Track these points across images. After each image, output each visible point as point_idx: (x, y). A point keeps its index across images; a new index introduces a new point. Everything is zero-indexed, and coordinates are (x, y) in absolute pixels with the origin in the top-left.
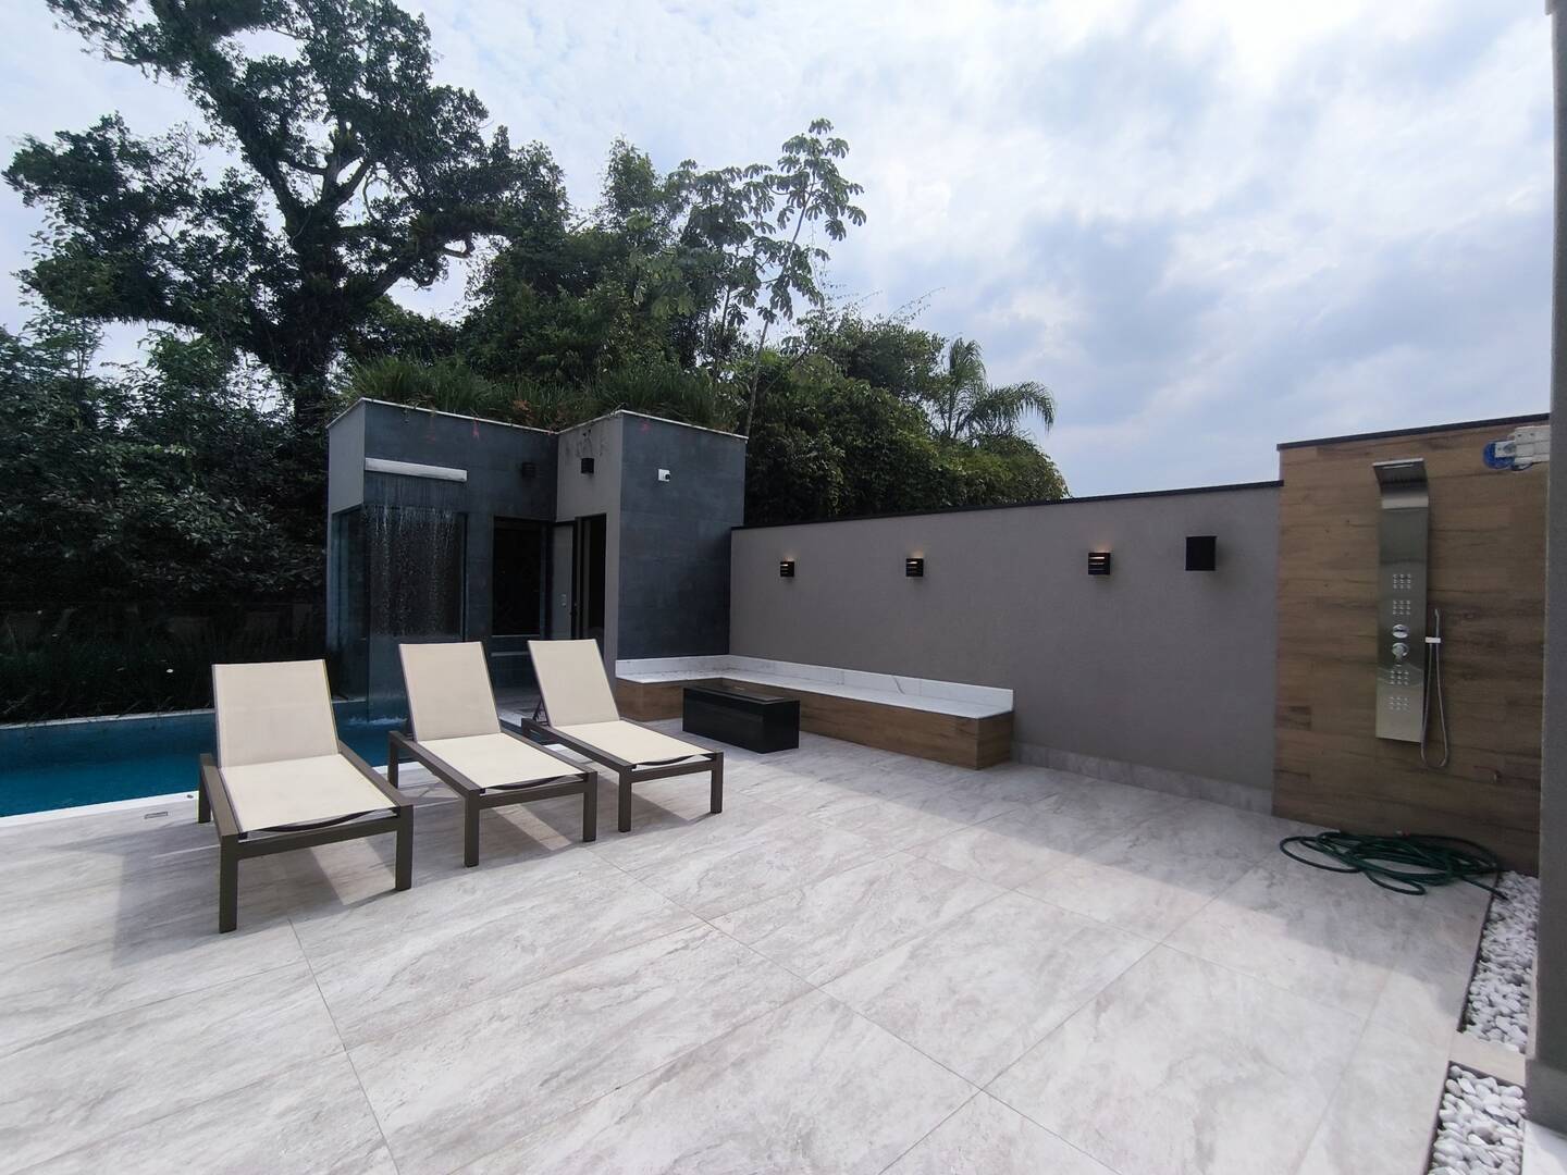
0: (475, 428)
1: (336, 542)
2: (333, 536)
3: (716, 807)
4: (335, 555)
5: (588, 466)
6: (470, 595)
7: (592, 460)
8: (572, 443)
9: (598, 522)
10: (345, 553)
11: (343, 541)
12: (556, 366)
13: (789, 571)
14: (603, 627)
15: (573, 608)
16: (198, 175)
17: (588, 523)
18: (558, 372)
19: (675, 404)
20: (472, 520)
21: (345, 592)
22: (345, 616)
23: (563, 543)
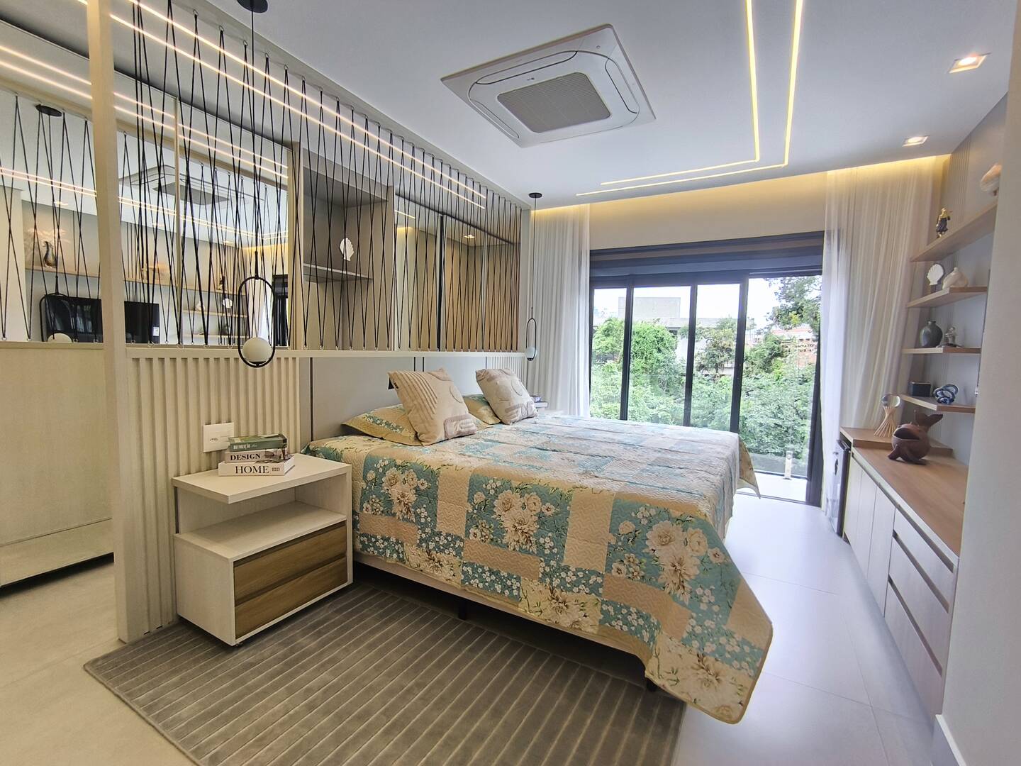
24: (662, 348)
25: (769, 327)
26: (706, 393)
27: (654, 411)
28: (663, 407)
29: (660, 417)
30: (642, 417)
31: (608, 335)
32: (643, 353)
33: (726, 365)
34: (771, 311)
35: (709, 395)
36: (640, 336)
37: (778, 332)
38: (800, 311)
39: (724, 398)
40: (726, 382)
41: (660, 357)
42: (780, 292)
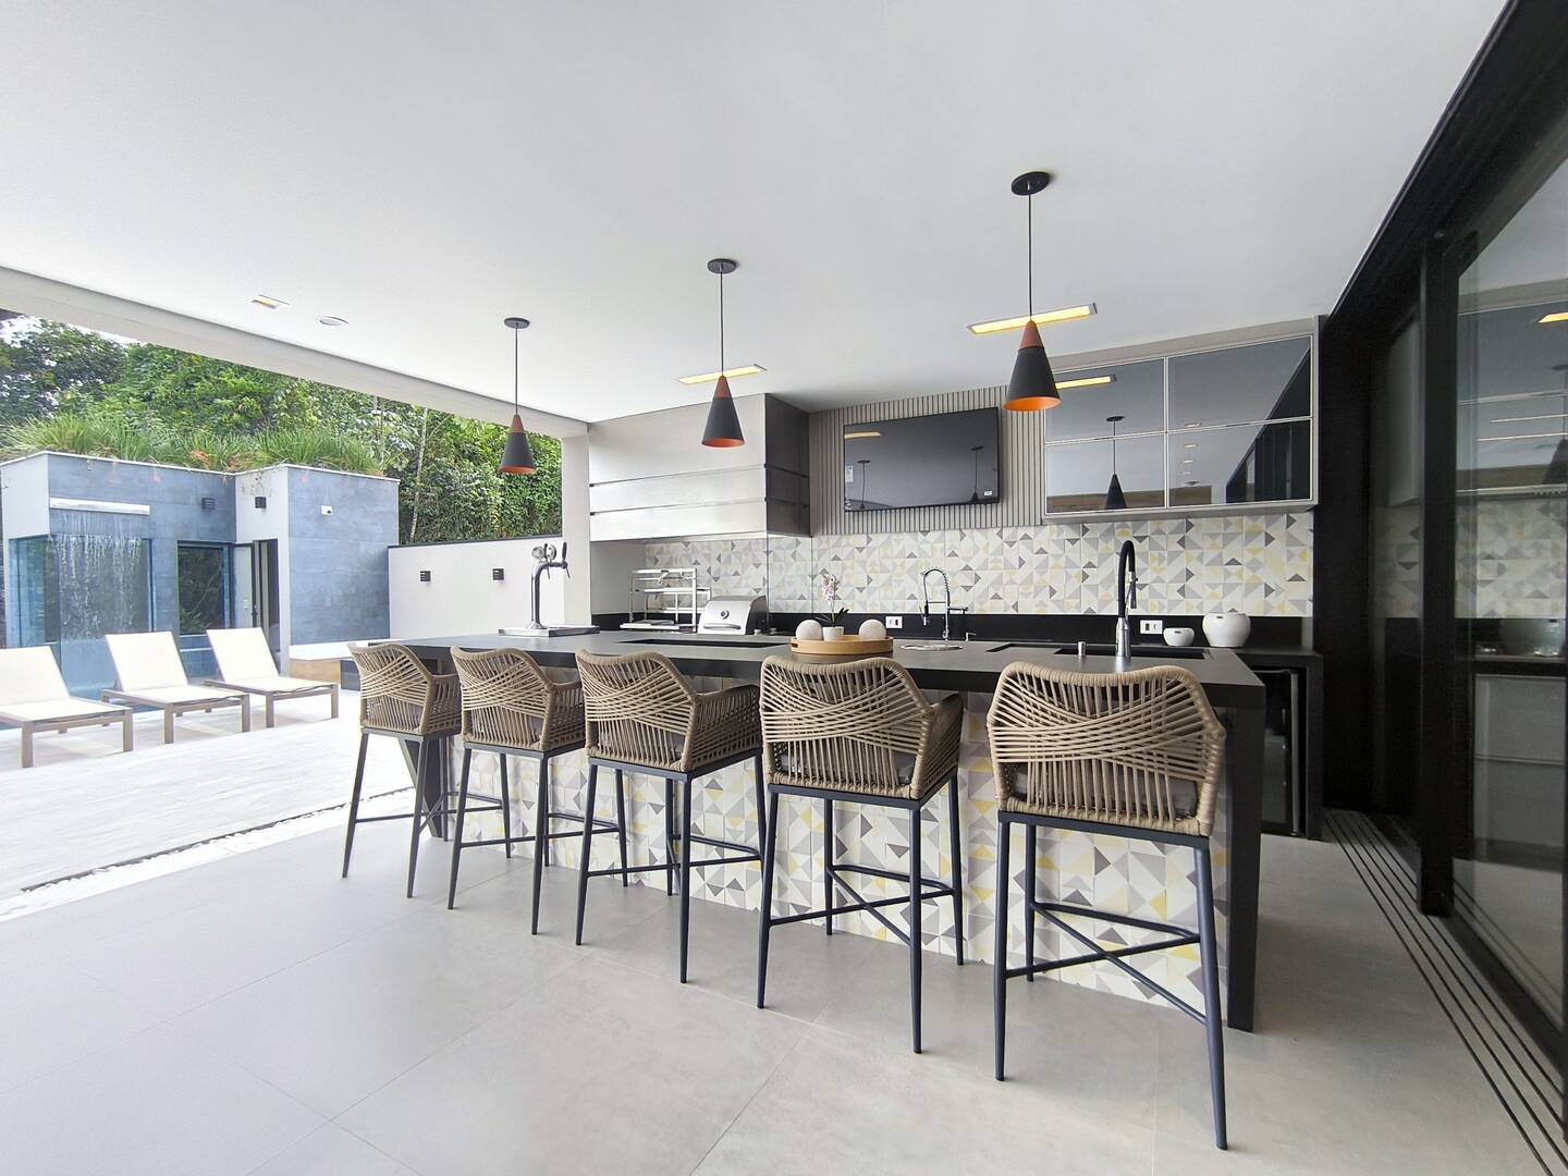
0: (155, 473)
1: (15, 562)
2: (11, 557)
3: (335, 714)
4: (15, 572)
5: (261, 503)
6: (157, 603)
7: (264, 499)
8: (246, 486)
9: (272, 545)
10: (24, 572)
11: (21, 562)
12: (233, 409)
13: (426, 576)
14: (278, 622)
15: (254, 609)
17: (264, 545)
18: (236, 416)
19: (335, 456)
20: (155, 543)
21: (25, 604)
23: (243, 560)
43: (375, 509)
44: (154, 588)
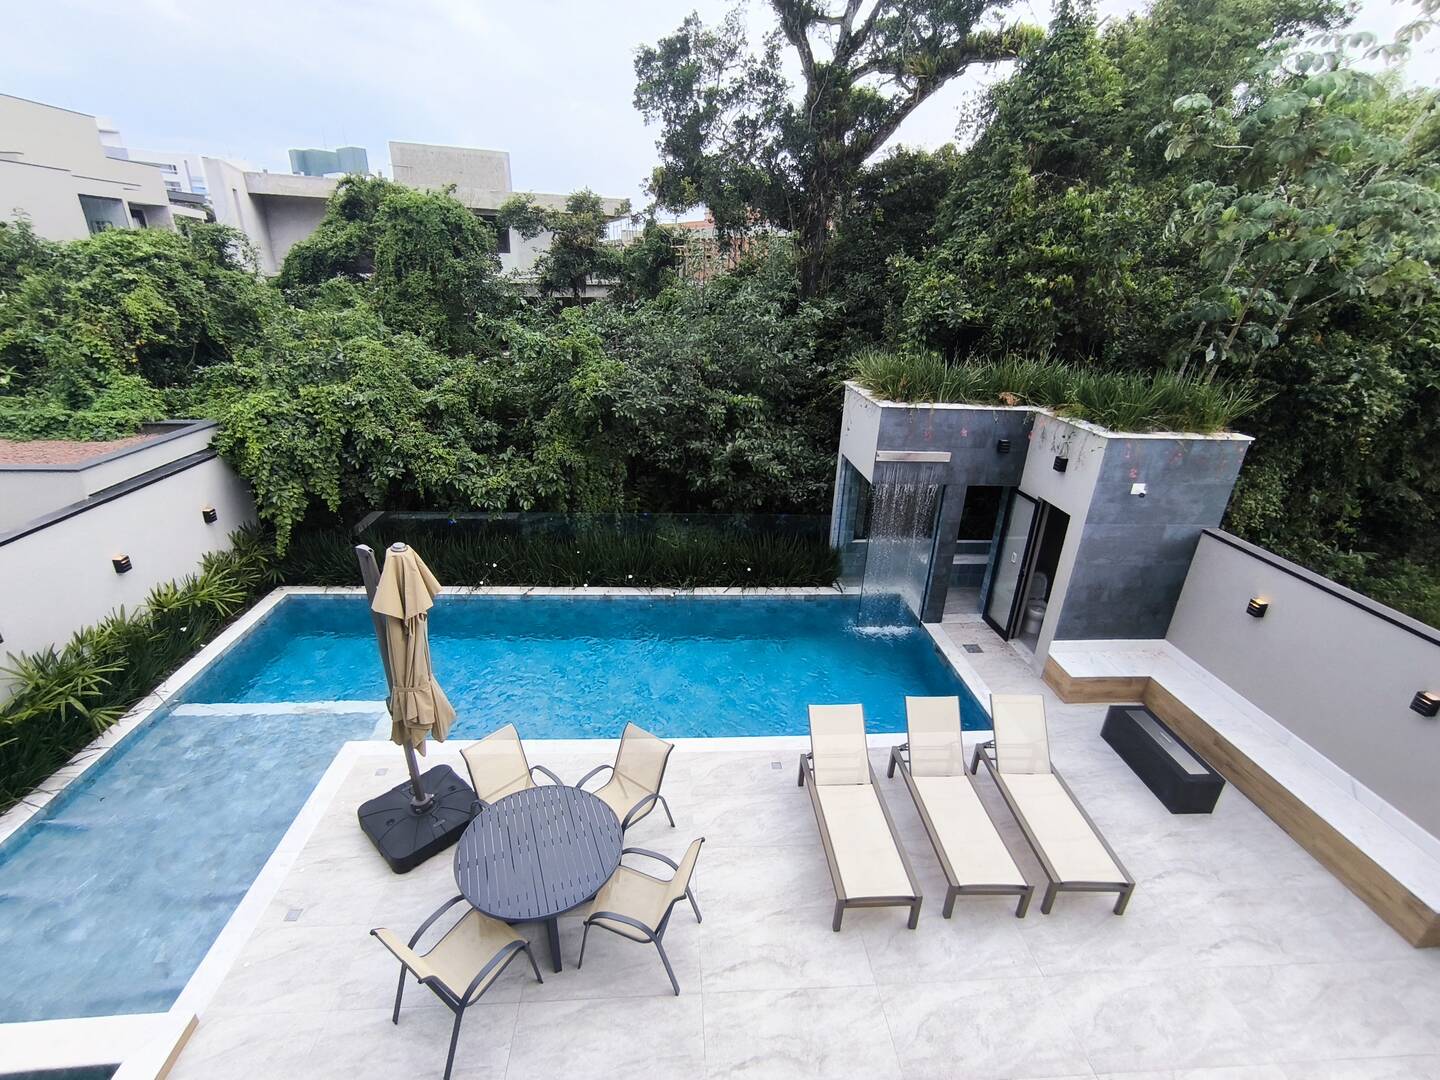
2: (842, 469)
5: (1061, 465)
7: (1067, 460)
9: (1062, 518)
10: (848, 481)
11: (848, 472)
13: (1259, 611)
15: (1022, 572)
16: (743, 41)
17: (1050, 510)
20: (949, 492)
22: (843, 526)
23: (1022, 517)
24: (462, 248)
25: (651, 211)
26: (532, 348)
27: (428, 396)
28: (449, 382)
29: (442, 407)
30: (404, 410)
31: (351, 218)
32: (424, 259)
33: (589, 282)
34: (650, 174)
35: (539, 353)
36: (411, 220)
37: (665, 218)
38: (696, 178)
39: (569, 357)
40: (574, 320)
41: (460, 265)
42: (663, 140)
43: (1201, 482)
44: (939, 532)
